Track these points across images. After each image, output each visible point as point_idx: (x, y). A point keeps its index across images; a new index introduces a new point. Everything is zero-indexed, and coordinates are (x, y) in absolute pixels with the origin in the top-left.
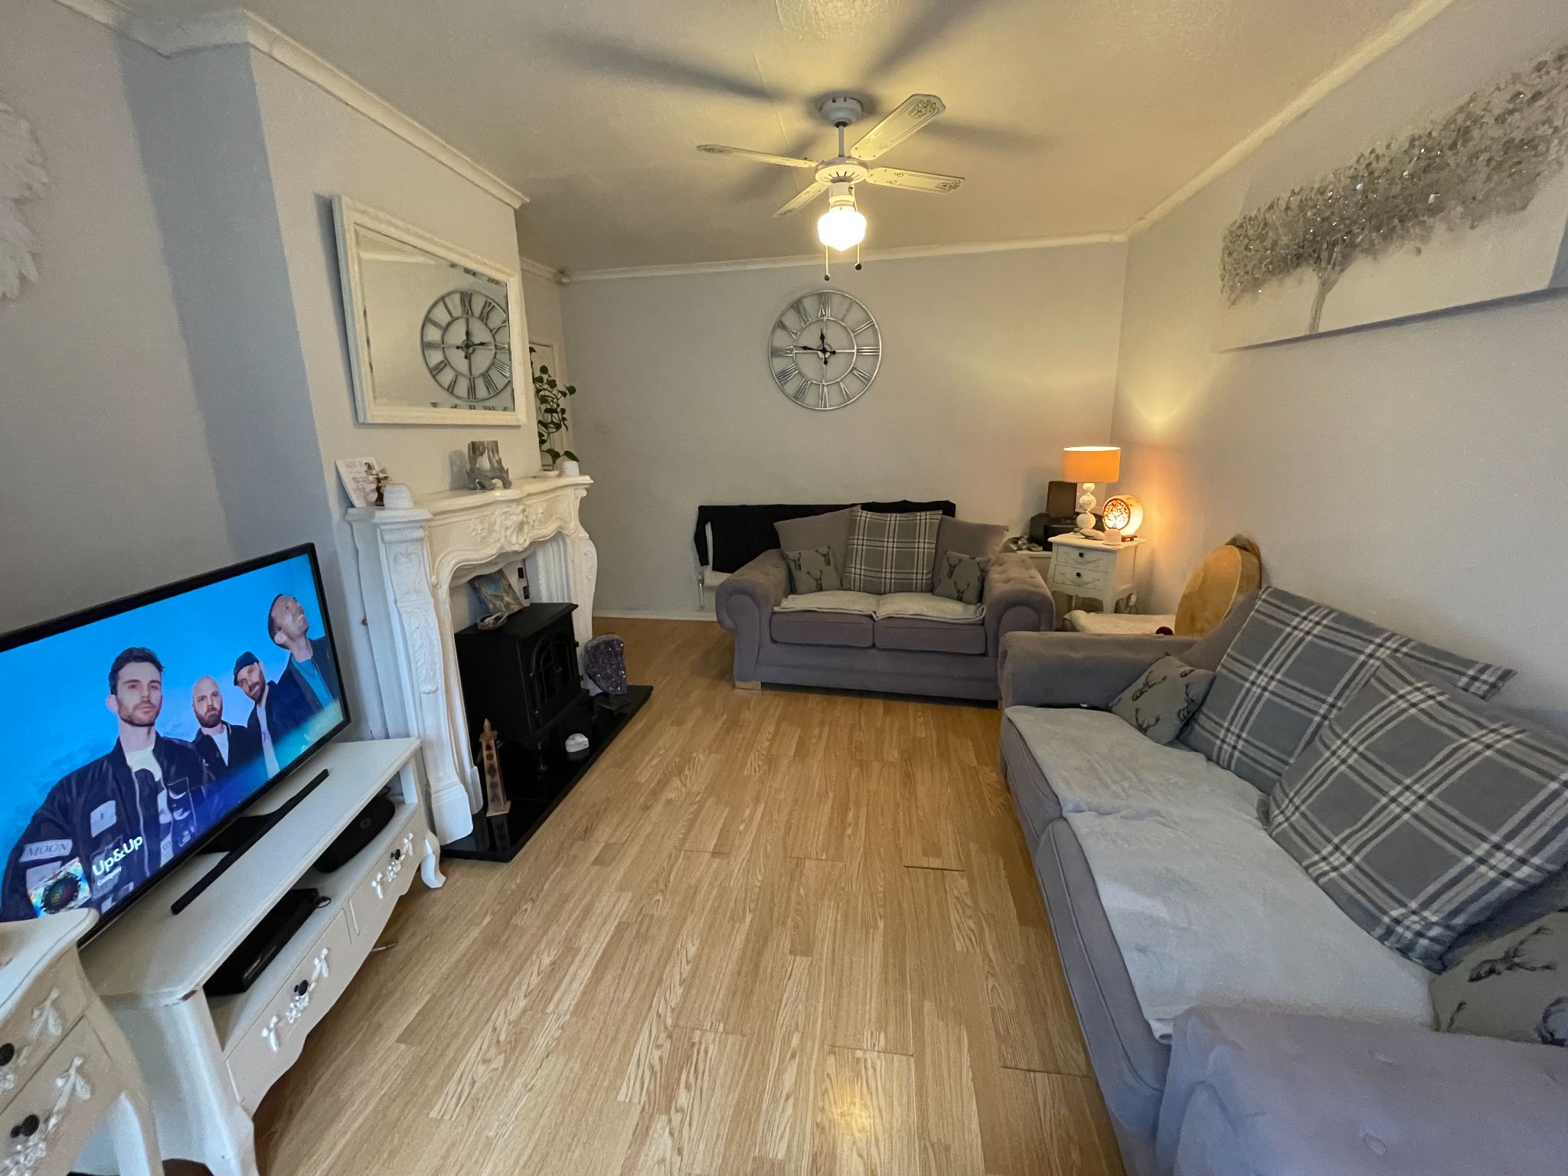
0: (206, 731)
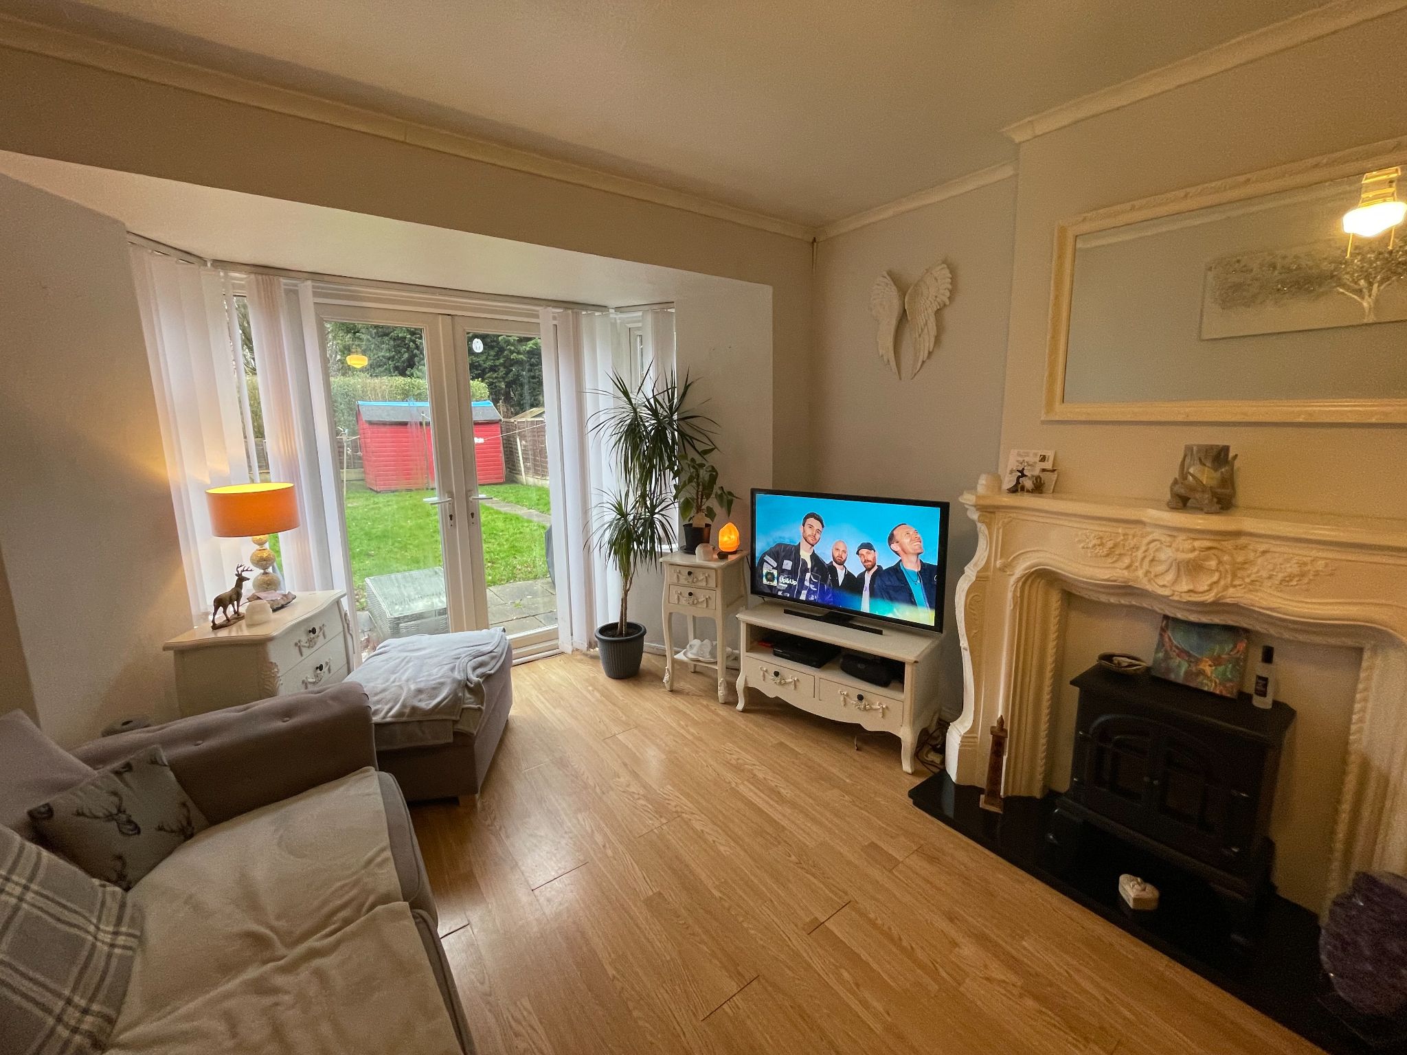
0: (834, 564)
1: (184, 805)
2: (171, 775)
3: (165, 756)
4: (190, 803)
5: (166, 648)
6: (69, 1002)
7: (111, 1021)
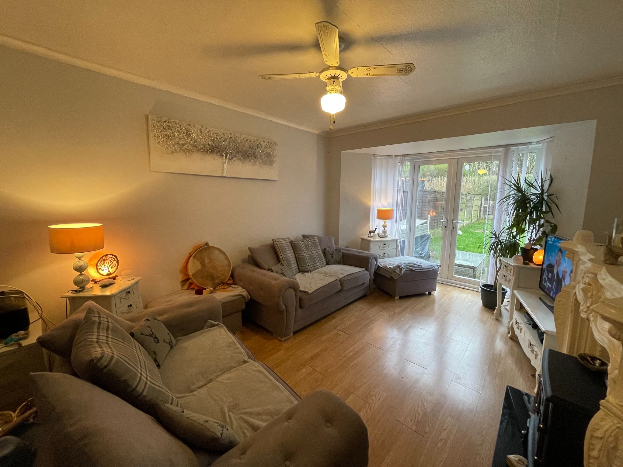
1: (341, 259)
2: (341, 254)
3: (342, 251)
4: (342, 259)
5: (360, 238)
6: (310, 265)
7: (313, 271)
